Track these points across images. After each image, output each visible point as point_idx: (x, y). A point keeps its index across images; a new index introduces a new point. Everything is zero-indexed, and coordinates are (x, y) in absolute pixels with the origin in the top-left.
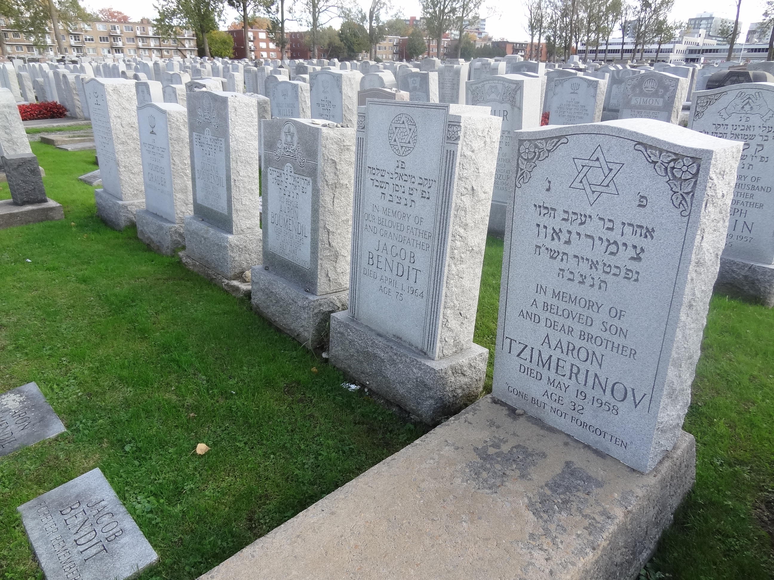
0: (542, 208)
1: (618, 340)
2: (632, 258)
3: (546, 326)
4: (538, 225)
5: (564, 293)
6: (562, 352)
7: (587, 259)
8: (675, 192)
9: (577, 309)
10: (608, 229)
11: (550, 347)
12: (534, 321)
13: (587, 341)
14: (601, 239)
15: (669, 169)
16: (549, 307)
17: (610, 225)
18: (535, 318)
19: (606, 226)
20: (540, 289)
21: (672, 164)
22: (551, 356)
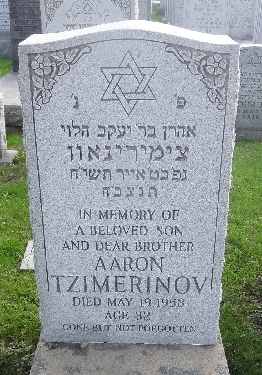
0: (71, 128)
1: (174, 239)
2: (178, 159)
3: (97, 249)
4: (70, 147)
5: (111, 211)
6: (119, 269)
7: (132, 171)
8: (210, 89)
9: (128, 223)
10: (150, 135)
11: (105, 269)
12: (83, 249)
13: (145, 250)
14: (143, 147)
15: (202, 67)
16: (97, 230)
17: (152, 131)
18: (83, 246)
19: (147, 134)
20: (84, 214)
21: (204, 62)
22: (107, 277)
